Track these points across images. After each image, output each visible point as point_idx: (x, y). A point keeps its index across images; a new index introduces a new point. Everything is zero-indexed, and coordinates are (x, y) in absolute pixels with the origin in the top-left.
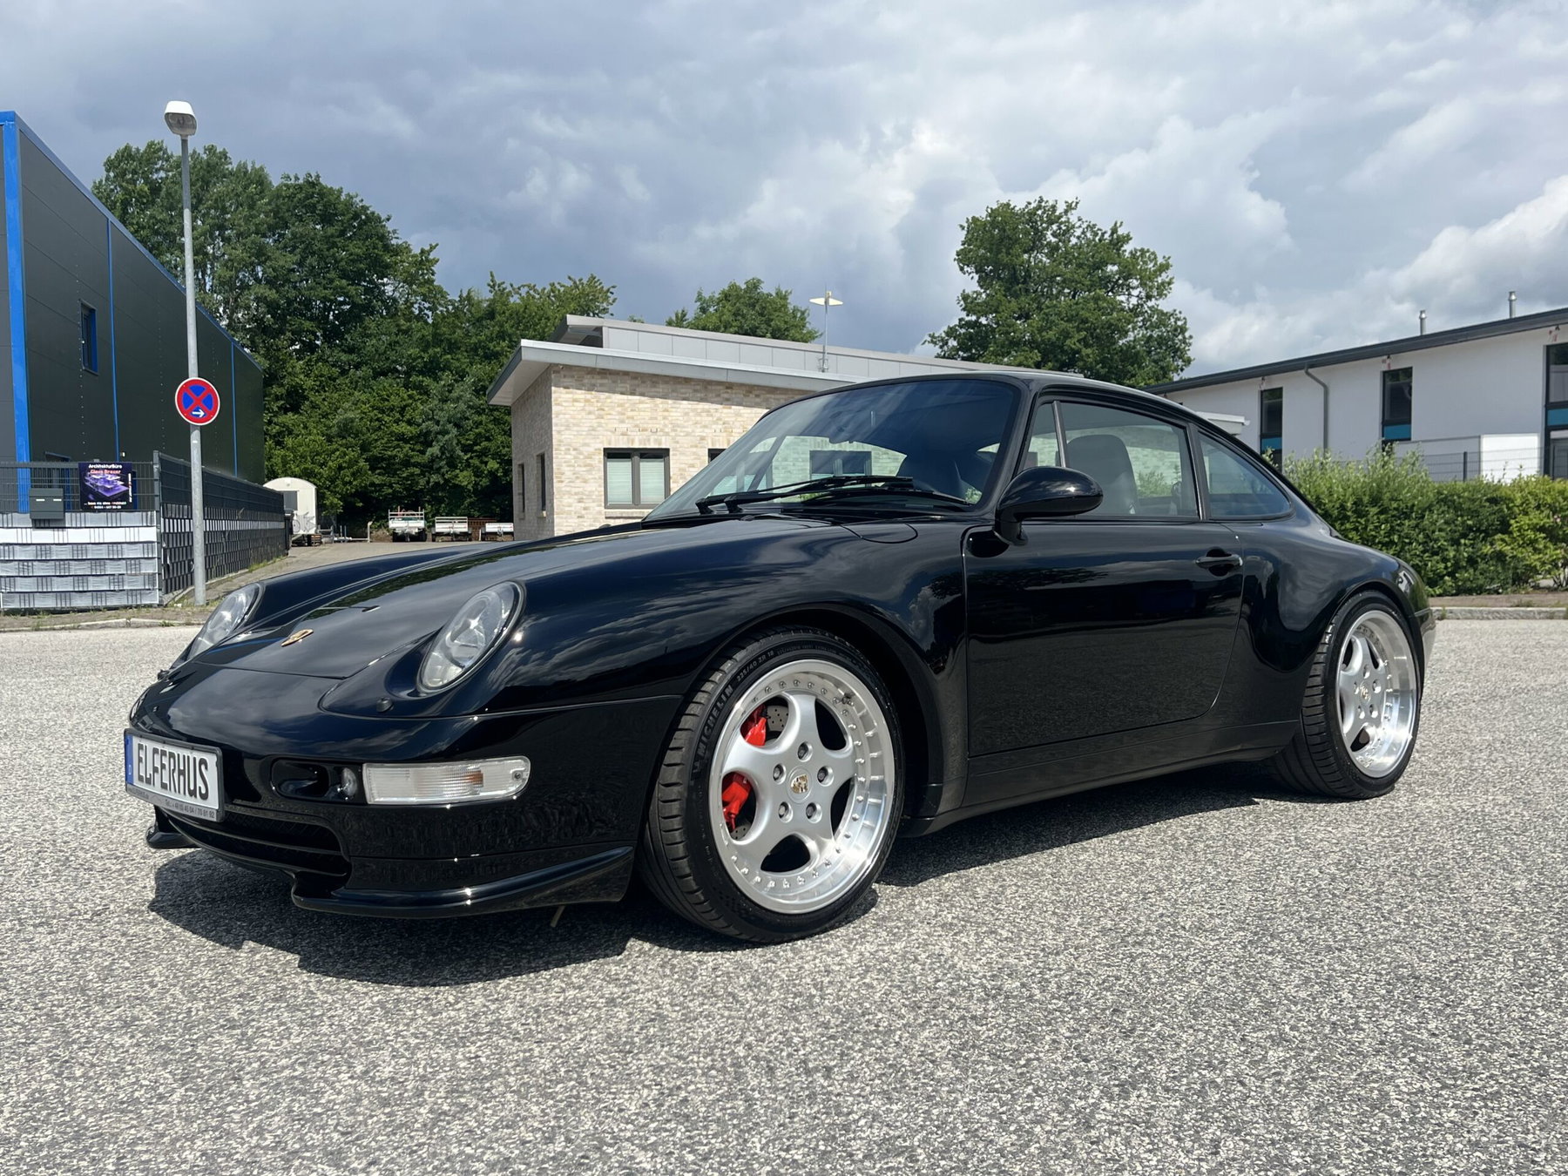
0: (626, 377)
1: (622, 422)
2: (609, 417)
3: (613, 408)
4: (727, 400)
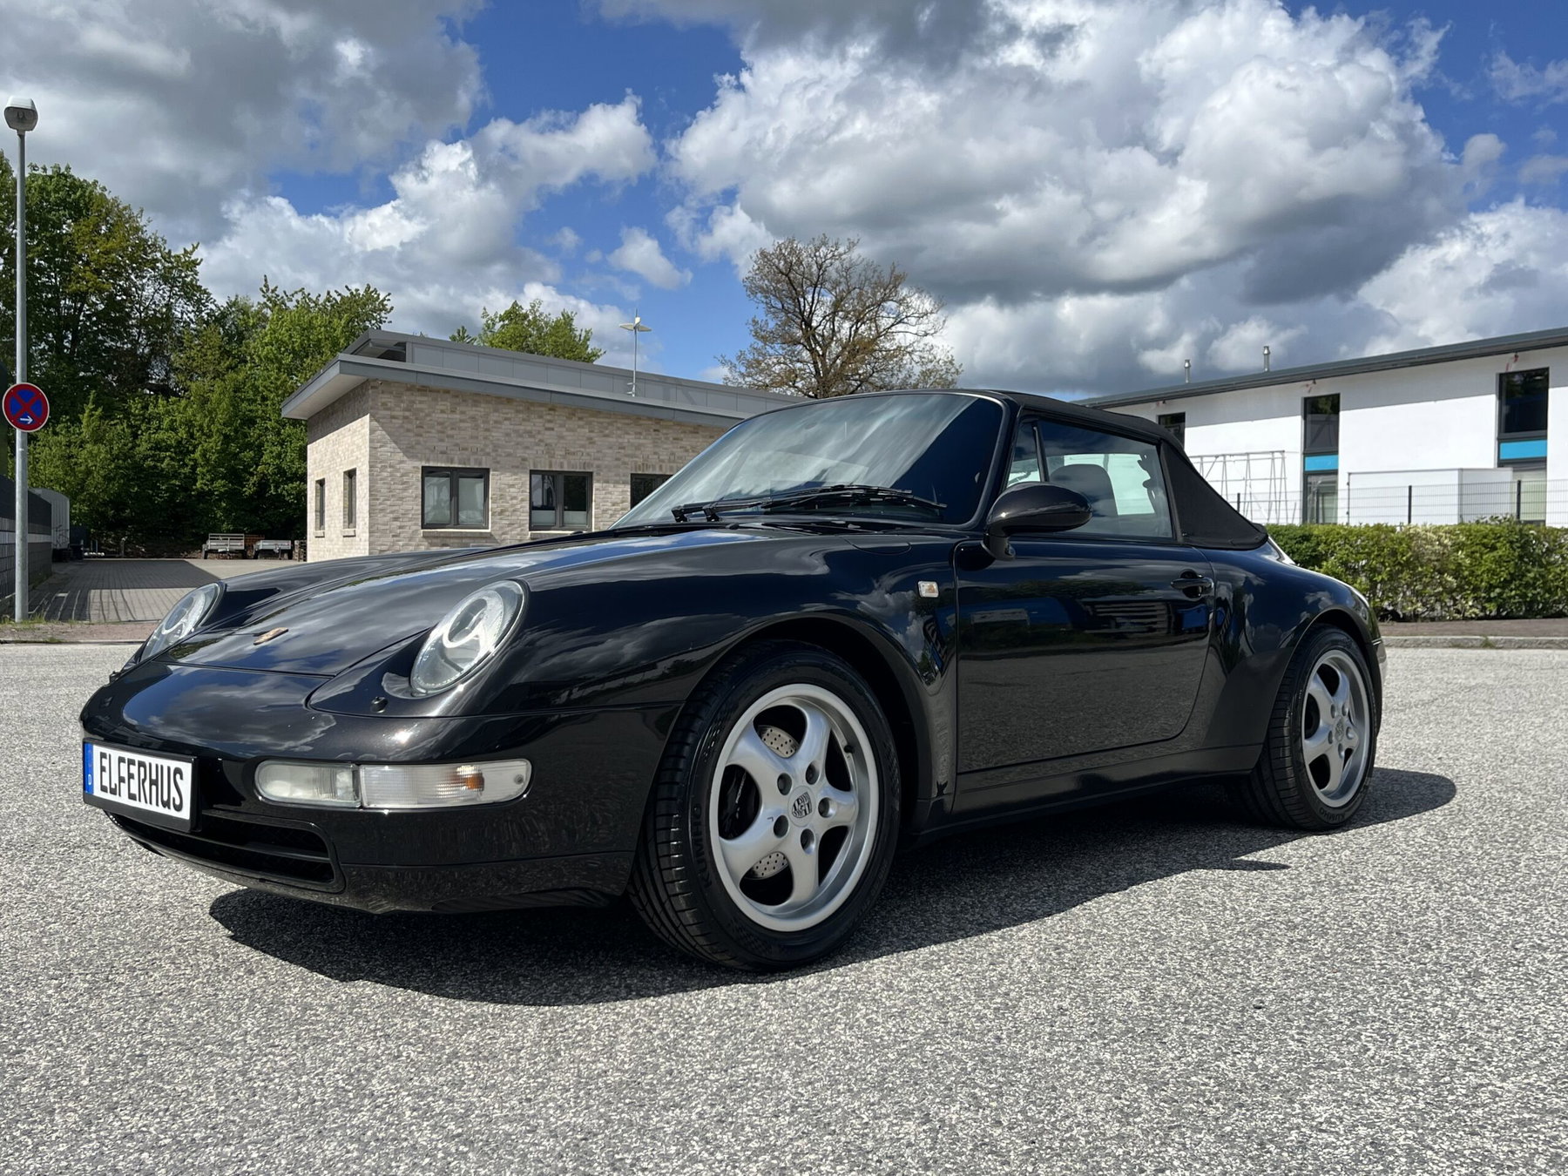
0: (447, 395)
1: (442, 440)
2: (428, 435)
3: (433, 427)
4: (550, 421)
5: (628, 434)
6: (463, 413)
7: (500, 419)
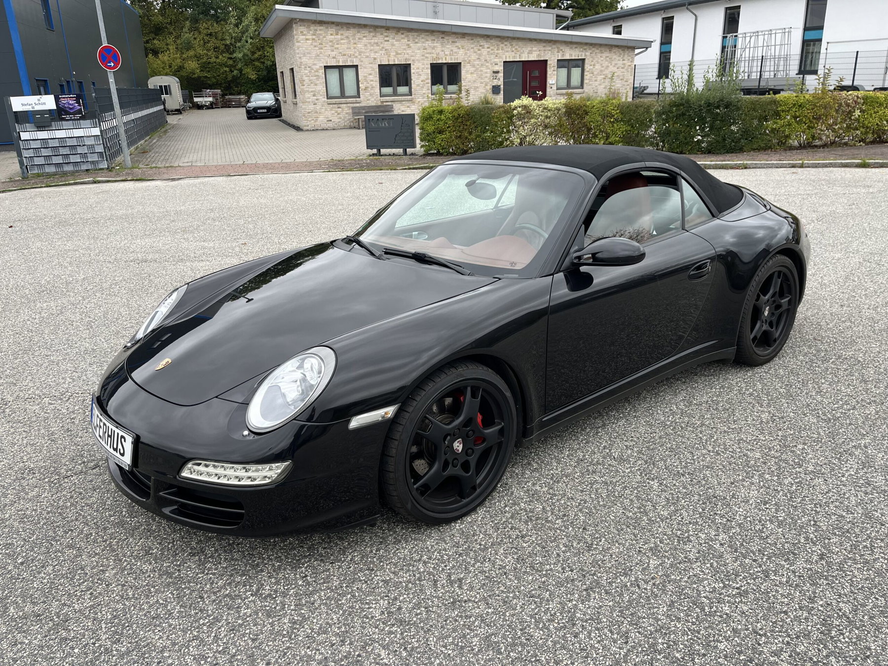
0: (333, 25)
1: (333, 51)
2: (325, 48)
3: (327, 43)
4: (387, 36)
5: (428, 41)
6: (342, 35)
7: (361, 37)
